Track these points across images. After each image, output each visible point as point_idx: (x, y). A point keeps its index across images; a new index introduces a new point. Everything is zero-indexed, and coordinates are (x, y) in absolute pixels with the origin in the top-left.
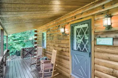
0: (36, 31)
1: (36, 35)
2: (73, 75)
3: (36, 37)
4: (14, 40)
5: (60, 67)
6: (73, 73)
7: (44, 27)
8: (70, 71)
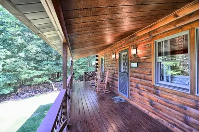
0: (97, 56)
1: (97, 60)
2: (120, 93)
3: (96, 62)
4: (78, 65)
5: (113, 87)
6: (120, 91)
7: (103, 52)
8: (118, 90)
